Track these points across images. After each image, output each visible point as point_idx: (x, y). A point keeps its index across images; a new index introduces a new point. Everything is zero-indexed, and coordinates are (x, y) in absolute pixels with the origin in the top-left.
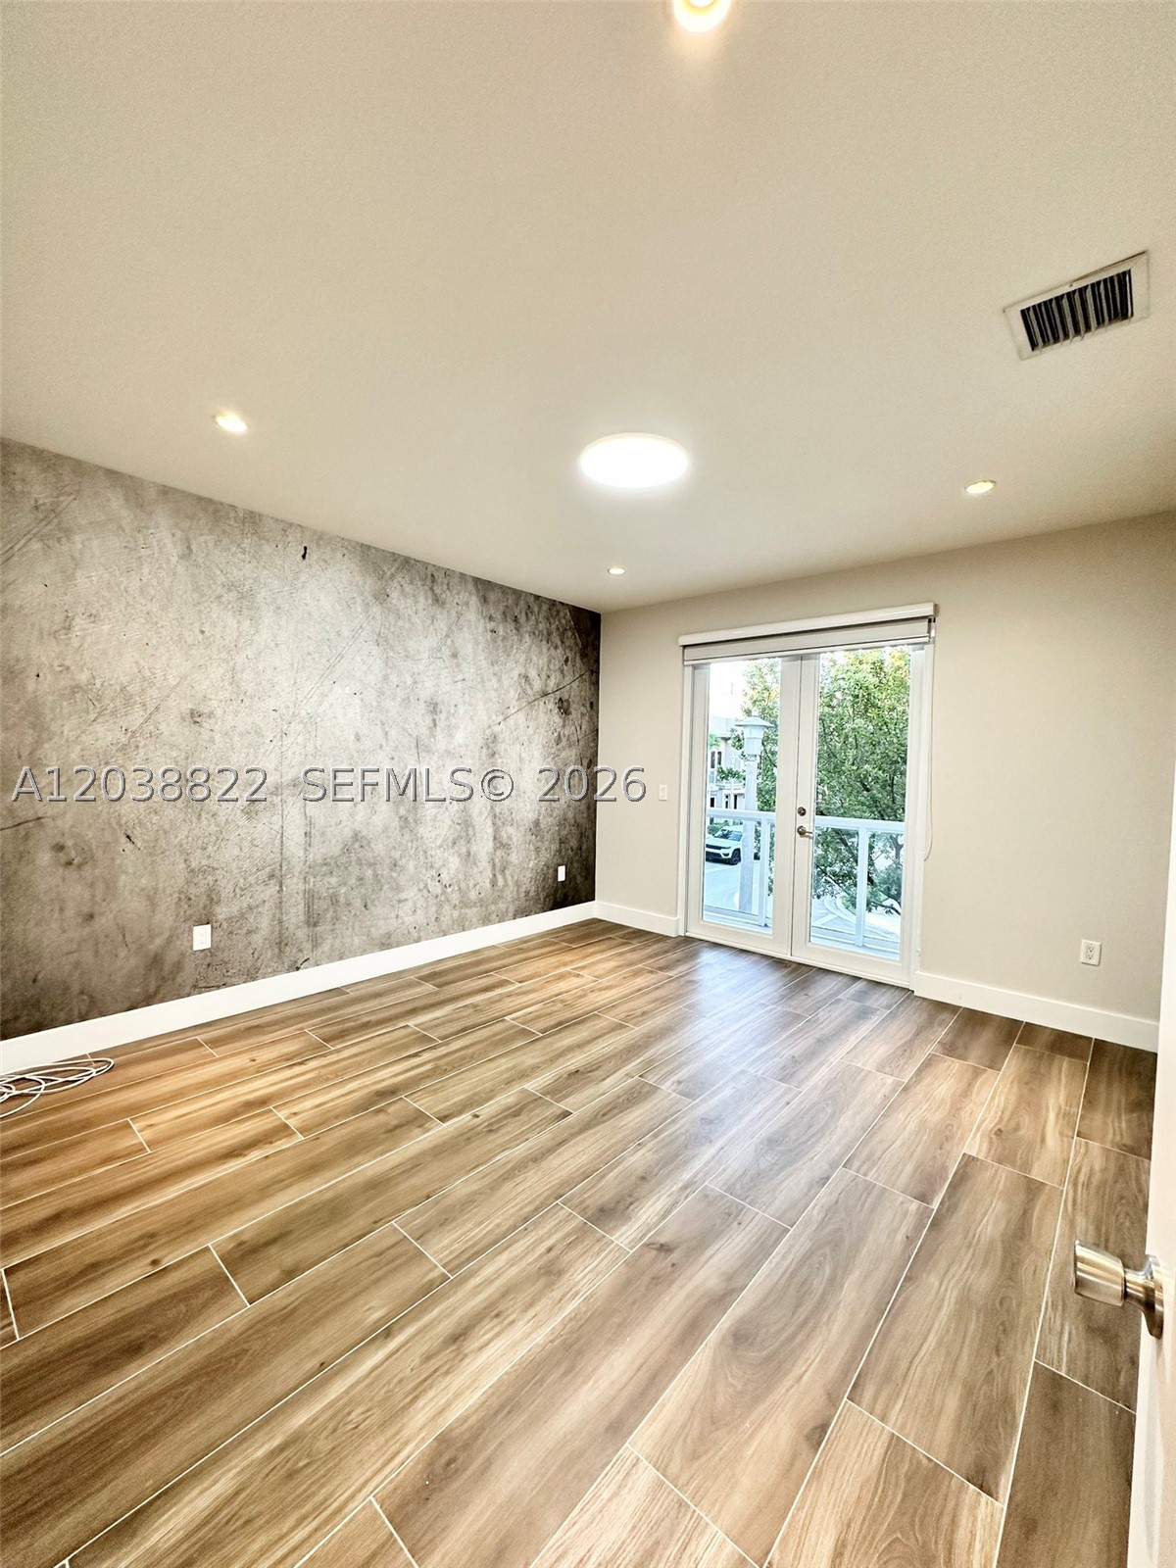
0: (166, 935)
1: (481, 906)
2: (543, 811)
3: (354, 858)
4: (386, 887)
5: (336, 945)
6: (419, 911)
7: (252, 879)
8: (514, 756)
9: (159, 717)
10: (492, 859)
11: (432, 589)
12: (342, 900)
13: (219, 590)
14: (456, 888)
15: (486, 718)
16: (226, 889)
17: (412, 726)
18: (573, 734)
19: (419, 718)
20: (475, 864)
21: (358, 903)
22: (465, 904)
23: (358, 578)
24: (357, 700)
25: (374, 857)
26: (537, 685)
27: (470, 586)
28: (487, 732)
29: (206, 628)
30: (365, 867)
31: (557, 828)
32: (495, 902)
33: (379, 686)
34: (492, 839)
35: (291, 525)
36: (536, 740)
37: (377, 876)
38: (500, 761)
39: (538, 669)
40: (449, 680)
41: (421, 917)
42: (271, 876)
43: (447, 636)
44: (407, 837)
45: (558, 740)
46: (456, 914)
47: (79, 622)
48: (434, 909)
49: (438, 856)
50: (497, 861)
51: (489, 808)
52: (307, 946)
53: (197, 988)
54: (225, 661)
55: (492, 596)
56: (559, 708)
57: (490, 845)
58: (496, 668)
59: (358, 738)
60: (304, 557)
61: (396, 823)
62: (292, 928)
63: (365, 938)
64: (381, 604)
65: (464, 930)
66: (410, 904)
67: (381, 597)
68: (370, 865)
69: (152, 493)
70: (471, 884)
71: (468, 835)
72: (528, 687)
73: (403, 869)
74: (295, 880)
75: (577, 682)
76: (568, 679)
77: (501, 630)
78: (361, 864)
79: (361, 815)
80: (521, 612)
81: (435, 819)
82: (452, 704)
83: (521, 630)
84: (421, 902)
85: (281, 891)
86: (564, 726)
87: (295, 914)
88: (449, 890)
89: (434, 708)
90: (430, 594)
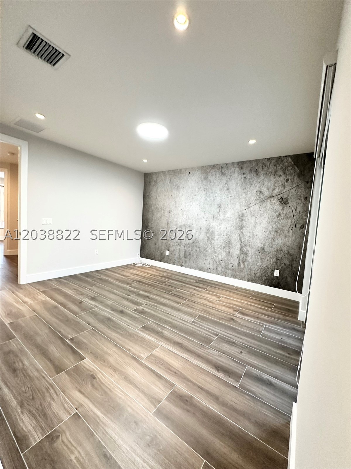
0: (163, 250)
1: (233, 271)
2: (267, 244)
3: (195, 245)
4: (202, 255)
5: (190, 264)
6: (211, 265)
7: (175, 244)
8: (252, 221)
9: (165, 212)
10: (239, 257)
11: (221, 171)
12: (191, 254)
13: (174, 187)
14: (224, 262)
15: (239, 208)
16: (171, 245)
17: (212, 212)
18: (289, 213)
19: (215, 209)
20: (232, 257)
21: (195, 256)
22: (226, 268)
23: (201, 175)
24: (198, 206)
25: (200, 246)
26: (267, 193)
27: (236, 166)
28: (239, 213)
29: (172, 195)
30: (197, 248)
31: (275, 253)
32: (238, 272)
33: (204, 201)
34: (239, 250)
35: (187, 169)
36: (265, 216)
37: (200, 251)
38: (245, 223)
39: (267, 187)
40: (226, 197)
41: (211, 266)
42: (179, 245)
43: (226, 184)
44: (209, 242)
45: (279, 215)
46: (223, 270)
47: (157, 197)
48: (216, 265)
49: (218, 250)
50: (241, 258)
51: (239, 239)
52: (184, 262)
53: (166, 262)
54: (174, 200)
55: (245, 166)
56: (280, 202)
57: (238, 252)
58: (245, 190)
59: (198, 215)
60: (189, 175)
61: (206, 238)
62: (181, 257)
63: (196, 266)
64: (206, 180)
65: (225, 276)
66: (208, 261)
67: (206, 178)
68: (199, 248)
69: (167, 173)
70: (229, 263)
71: (229, 246)
72: (261, 195)
73: (207, 251)
74: (183, 247)
75: (294, 189)
76: (287, 189)
77: (248, 177)
78: (196, 247)
79: (198, 234)
80: (259, 167)
81: (218, 239)
82: (226, 204)
83: (259, 174)
84: (212, 262)
85: (180, 248)
86: (283, 209)
87: (182, 254)
88: (221, 262)
89: (220, 206)
90: (220, 173)
